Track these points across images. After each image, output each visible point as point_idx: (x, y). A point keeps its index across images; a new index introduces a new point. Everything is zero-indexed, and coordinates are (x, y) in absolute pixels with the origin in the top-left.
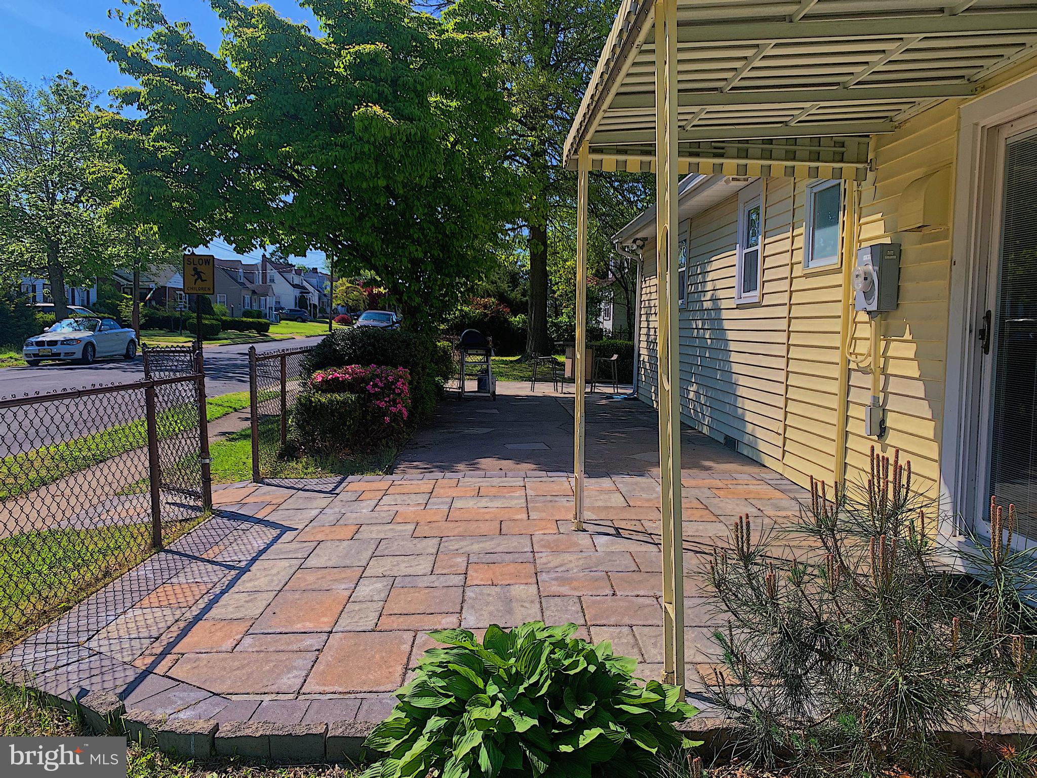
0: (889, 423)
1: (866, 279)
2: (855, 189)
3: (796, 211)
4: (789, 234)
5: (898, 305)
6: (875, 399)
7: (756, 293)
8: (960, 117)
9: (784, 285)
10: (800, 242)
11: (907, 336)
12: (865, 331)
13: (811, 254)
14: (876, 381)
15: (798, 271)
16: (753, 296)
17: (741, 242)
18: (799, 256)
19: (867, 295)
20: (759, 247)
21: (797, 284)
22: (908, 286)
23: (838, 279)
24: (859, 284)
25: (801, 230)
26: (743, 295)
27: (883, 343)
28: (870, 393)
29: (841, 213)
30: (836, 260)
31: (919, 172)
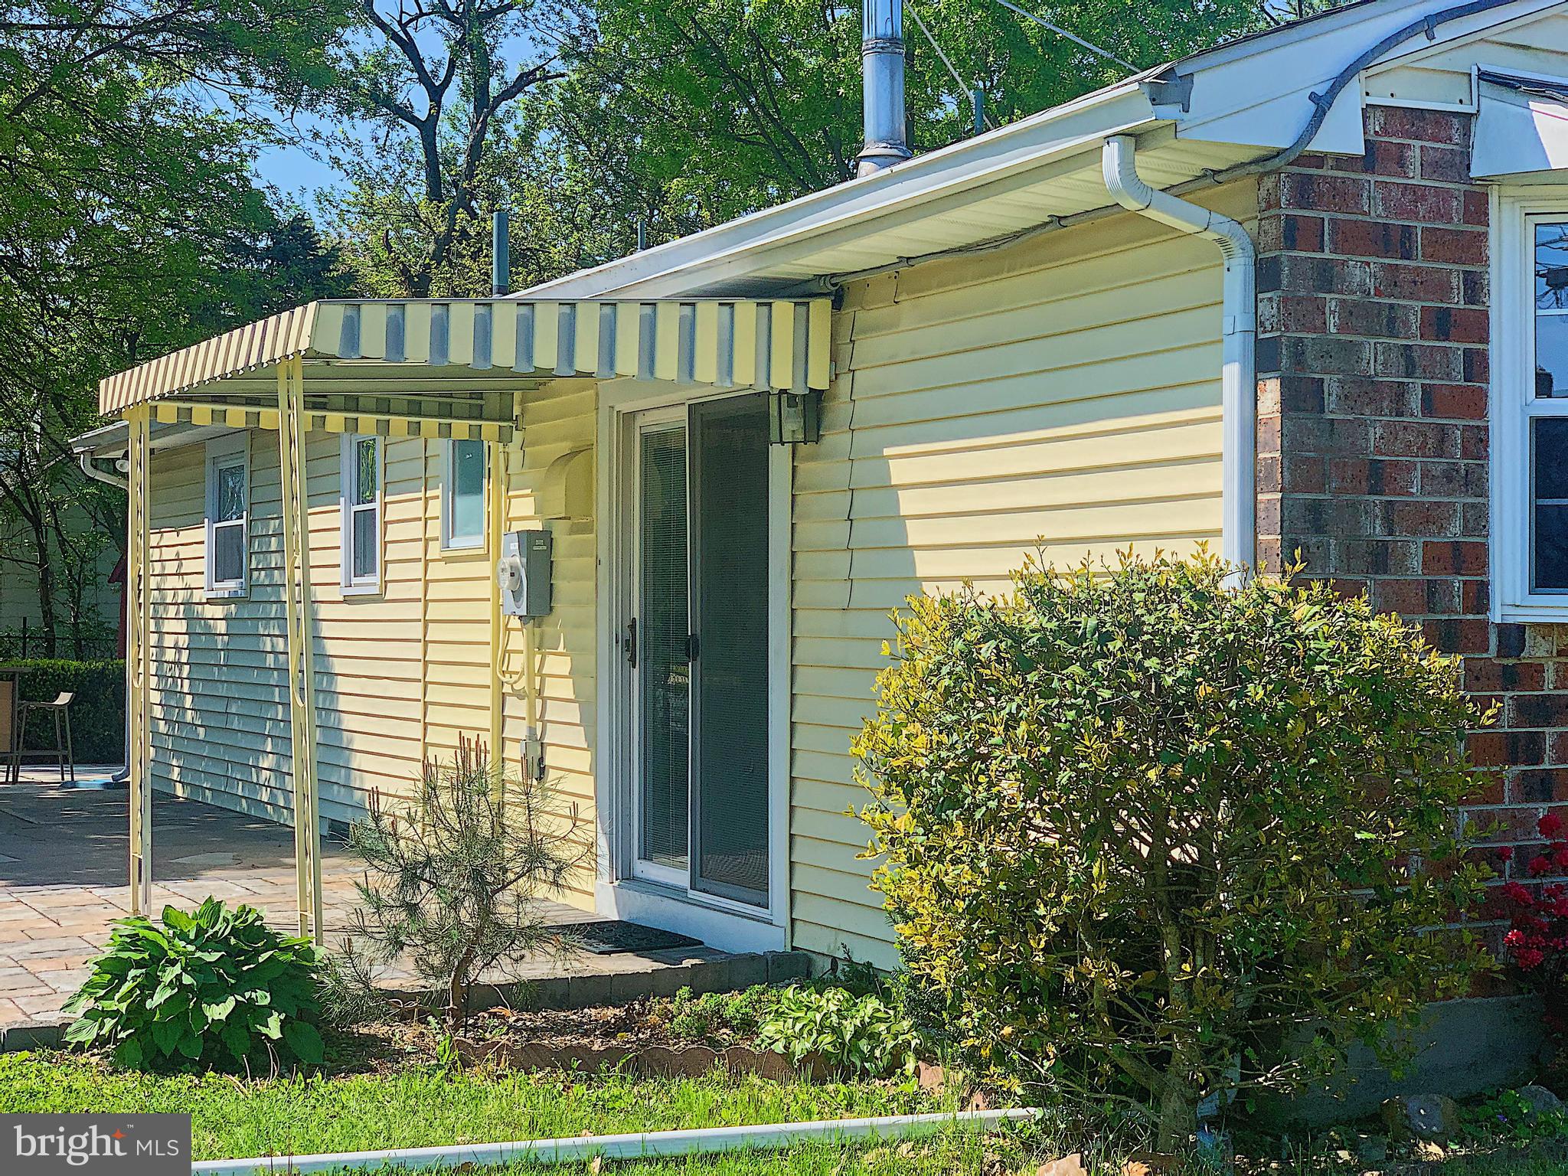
0: (547, 762)
1: (512, 575)
2: (501, 450)
3: (430, 461)
4: (421, 495)
5: (551, 609)
6: (532, 730)
7: (375, 579)
8: (597, 394)
9: (417, 571)
10: (435, 508)
11: (561, 649)
12: (518, 641)
13: (451, 528)
14: (532, 707)
15: (435, 550)
16: (370, 583)
17: (347, 494)
18: (435, 529)
19: (516, 595)
20: (377, 505)
21: (436, 571)
22: (561, 585)
23: (484, 568)
24: (506, 581)
25: (438, 492)
26: (355, 580)
27: (538, 657)
28: (525, 723)
29: (485, 481)
30: (479, 541)
31: (565, 447)
